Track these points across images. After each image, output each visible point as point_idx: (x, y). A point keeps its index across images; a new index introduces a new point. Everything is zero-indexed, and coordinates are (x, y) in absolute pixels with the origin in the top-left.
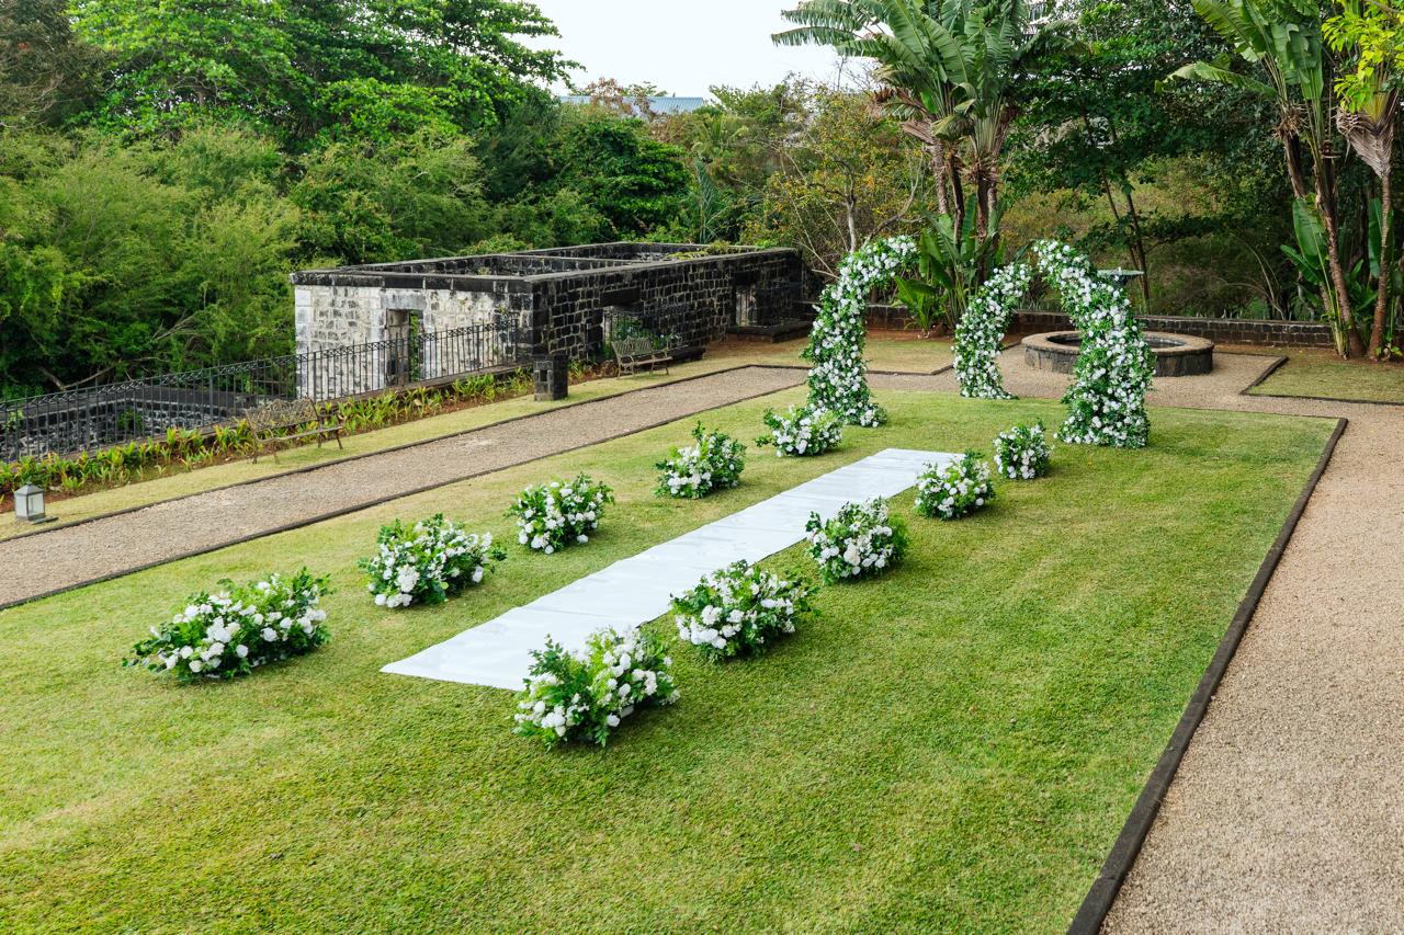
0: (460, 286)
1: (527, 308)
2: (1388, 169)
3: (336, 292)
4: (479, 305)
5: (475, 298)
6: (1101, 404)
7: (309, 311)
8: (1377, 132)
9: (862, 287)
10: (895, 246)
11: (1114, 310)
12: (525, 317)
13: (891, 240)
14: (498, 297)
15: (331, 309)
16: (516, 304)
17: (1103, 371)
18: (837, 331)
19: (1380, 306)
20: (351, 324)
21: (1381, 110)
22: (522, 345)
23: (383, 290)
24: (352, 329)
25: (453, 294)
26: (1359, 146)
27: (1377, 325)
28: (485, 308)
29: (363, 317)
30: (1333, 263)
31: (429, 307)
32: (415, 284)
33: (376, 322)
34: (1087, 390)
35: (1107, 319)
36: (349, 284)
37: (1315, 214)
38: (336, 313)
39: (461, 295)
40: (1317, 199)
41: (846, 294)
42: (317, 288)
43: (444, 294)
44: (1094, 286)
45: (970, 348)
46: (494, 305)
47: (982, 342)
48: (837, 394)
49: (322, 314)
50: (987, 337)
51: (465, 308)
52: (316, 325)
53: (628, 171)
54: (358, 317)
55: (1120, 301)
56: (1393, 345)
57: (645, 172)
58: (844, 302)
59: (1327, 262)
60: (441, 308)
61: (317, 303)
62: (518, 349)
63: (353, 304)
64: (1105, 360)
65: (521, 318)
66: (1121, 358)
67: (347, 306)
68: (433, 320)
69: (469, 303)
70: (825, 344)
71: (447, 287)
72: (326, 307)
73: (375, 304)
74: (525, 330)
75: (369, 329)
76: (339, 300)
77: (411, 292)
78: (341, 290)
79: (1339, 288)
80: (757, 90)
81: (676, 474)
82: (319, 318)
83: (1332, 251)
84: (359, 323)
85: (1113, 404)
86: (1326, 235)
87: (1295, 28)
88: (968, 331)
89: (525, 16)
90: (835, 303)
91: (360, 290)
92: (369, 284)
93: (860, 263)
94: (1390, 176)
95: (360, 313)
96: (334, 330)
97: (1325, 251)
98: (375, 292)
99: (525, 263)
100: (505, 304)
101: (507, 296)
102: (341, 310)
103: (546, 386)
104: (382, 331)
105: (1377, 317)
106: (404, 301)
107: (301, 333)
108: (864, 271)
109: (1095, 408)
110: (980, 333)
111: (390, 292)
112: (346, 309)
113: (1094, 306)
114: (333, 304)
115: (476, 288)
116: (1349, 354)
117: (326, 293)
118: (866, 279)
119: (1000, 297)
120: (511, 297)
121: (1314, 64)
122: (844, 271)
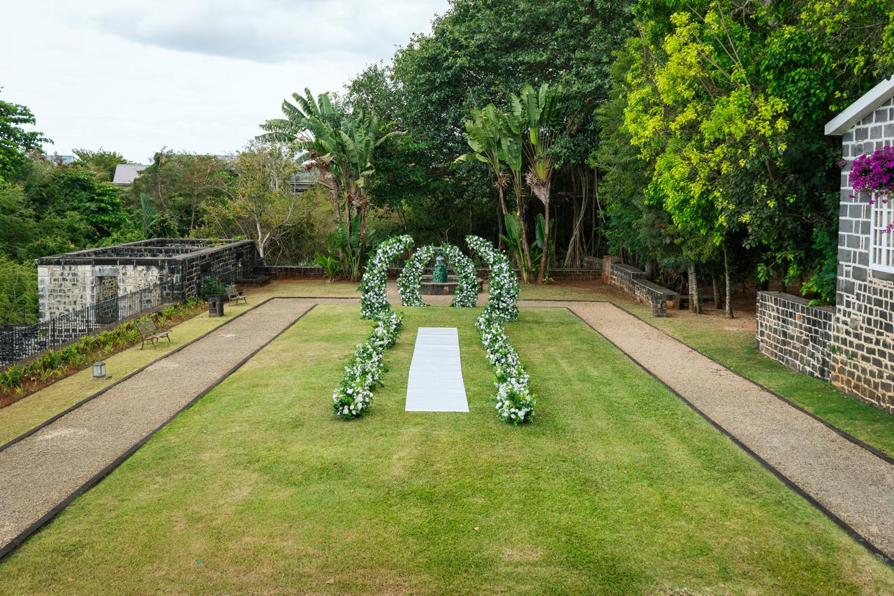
0: (139, 263)
1: (178, 273)
2: (548, 201)
3: (64, 268)
4: (150, 273)
5: (148, 269)
6: (498, 304)
7: (47, 279)
8: (544, 185)
9: (388, 258)
10: (404, 240)
11: (503, 265)
12: (177, 277)
13: (401, 237)
14: (161, 268)
15: (61, 277)
16: (172, 272)
17: (499, 291)
18: (375, 278)
19: (543, 259)
20: (73, 285)
21: (545, 176)
22: (175, 292)
23: (94, 266)
24: (74, 287)
25: (135, 267)
26: (536, 191)
27: (542, 268)
28: (154, 273)
29: (81, 280)
30: (524, 242)
31: (121, 275)
32: (113, 262)
33: (89, 283)
34: (493, 299)
35: (501, 269)
36: (73, 264)
37: (518, 220)
38: (64, 279)
39: (140, 268)
40: (518, 214)
41: (381, 261)
42: (52, 266)
43: (130, 268)
44: (495, 255)
45: (407, 284)
46: (159, 272)
47: (412, 281)
48: (376, 306)
49: (55, 280)
50: (415, 279)
51: (142, 274)
52: (52, 286)
53: (92, 200)
54: (78, 281)
55: (506, 261)
56: (549, 277)
57: (102, 201)
58: (379, 265)
59: (521, 242)
60: (128, 275)
61: (52, 274)
62: (173, 293)
63: (74, 275)
64: (500, 286)
65: (174, 279)
66: (507, 285)
67: (71, 276)
68: (123, 281)
69: (144, 272)
70: (369, 284)
71: (132, 263)
72: (57, 276)
73: (88, 274)
74: (177, 284)
75: (84, 287)
76: (66, 272)
77: (110, 267)
78: (67, 267)
79: (526, 252)
80: (102, 151)
81: (378, 340)
82: (53, 282)
83: (524, 237)
84: (78, 284)
85: (504, 304)
86: (521, 230)
87: (512, 140)
88: (406, 276)
89: (15, 112)
90: (374, 265)
91: (79, 267)
92: (85, 263)
93: (388, 247)
94: (549, 204)
95: (79, 279)
96: (63, 288)
97: (520, 236)
98: (88, 267)
99: (133, 251)
100: (165, 272)
101: (167, 268)
102: (67, 278)
103: (216, 310)
104: (93, 288)
105: (542, 264)
106: (106, 272)
107: (42, 290)
108: (389, 251)
109: (497, 306)
110: (412, 277)
111: (97, 268)
112: (70, 277)
113: (494, 263)
114: (62, 274)
115: (148, 264)
116: (530, 281)
117: (58, 269)
118: (391, 254)
119: (420, 261)
120: (169, 268)
121: (518, 155)
122: (379, 251)
